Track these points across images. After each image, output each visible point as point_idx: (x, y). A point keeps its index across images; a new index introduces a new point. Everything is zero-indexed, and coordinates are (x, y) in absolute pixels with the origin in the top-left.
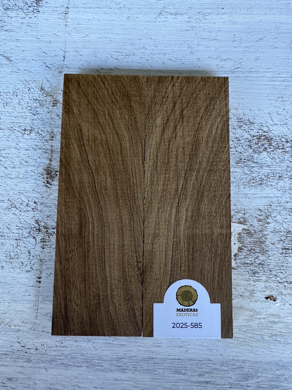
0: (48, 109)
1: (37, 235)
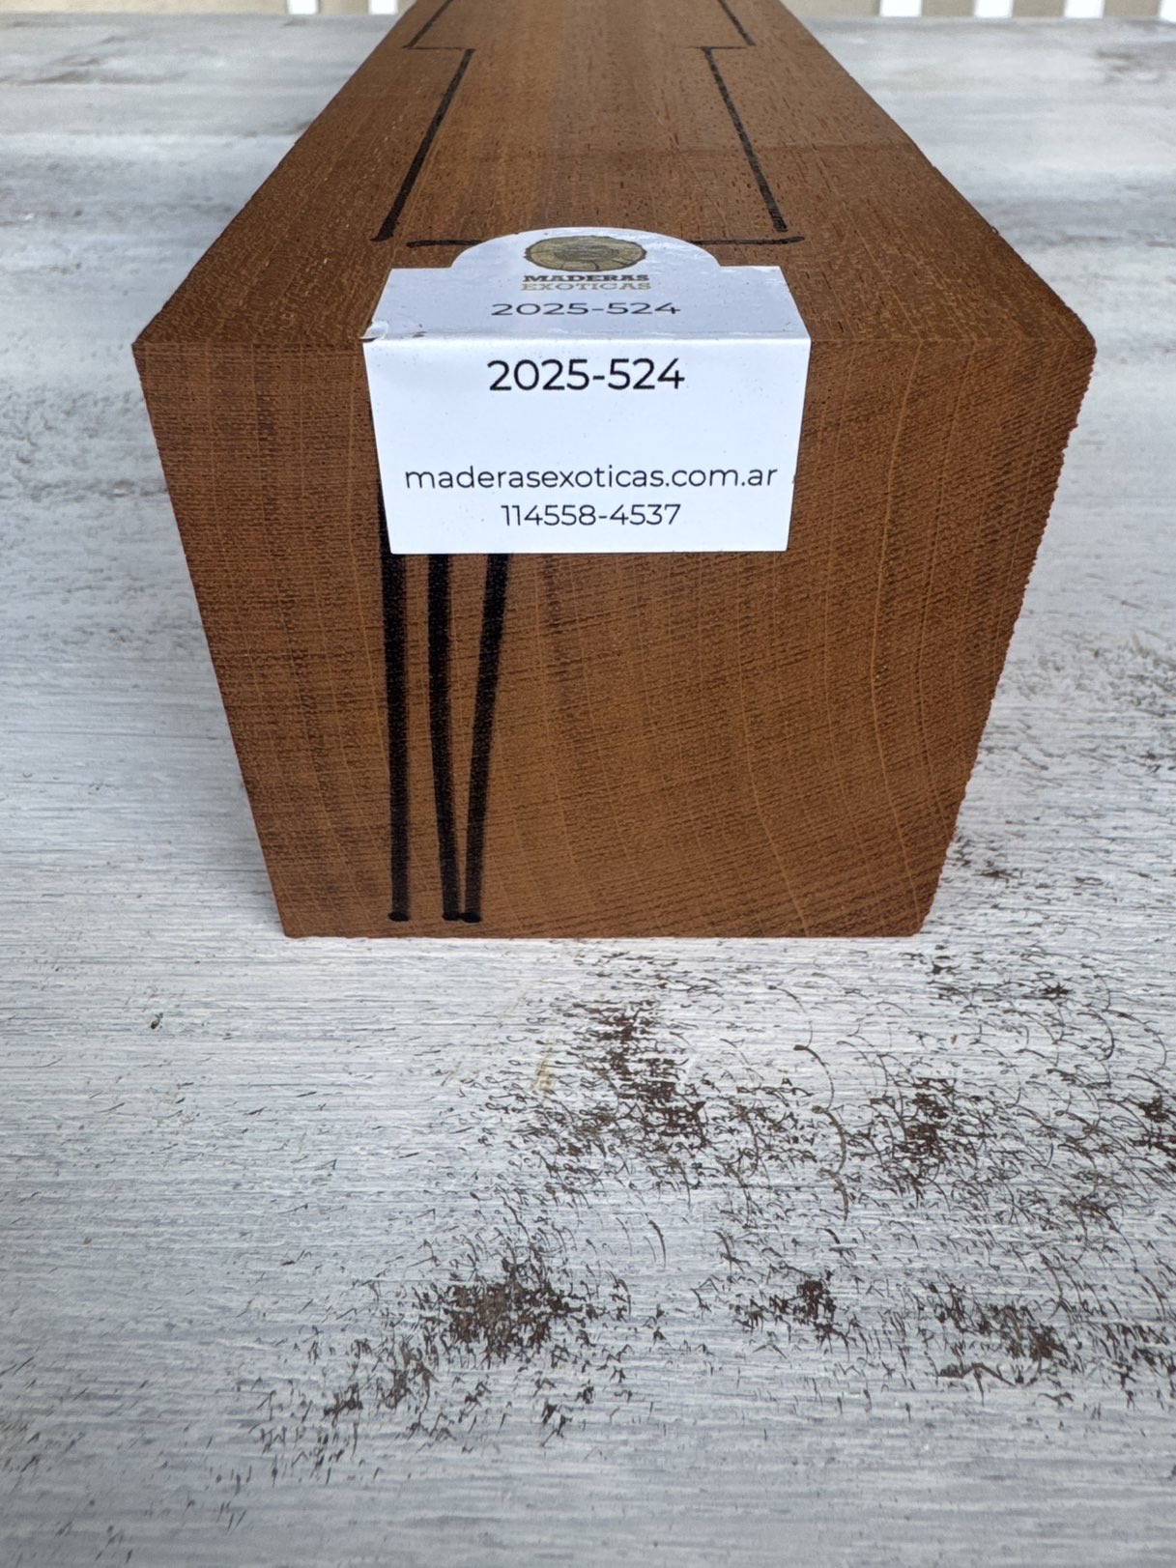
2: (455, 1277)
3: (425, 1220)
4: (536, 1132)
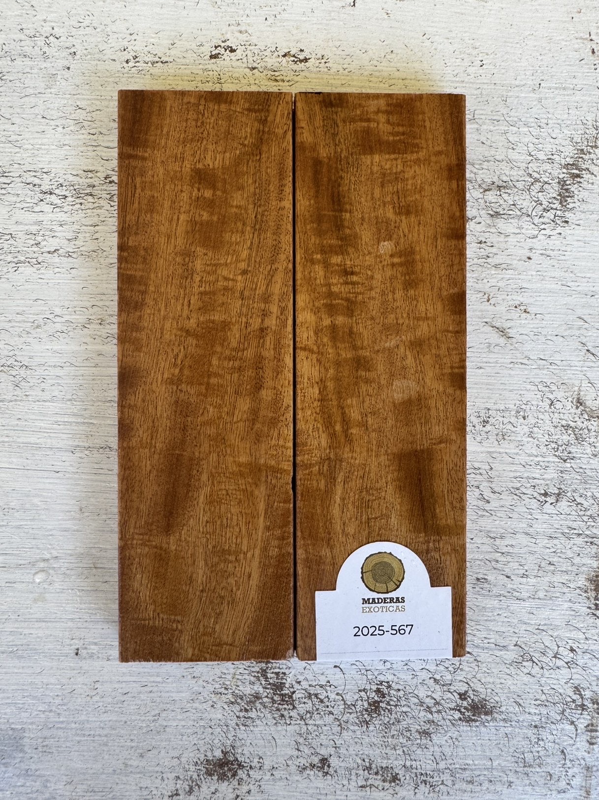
2: (206, 756)
3: (194, 736)
4: (232, 703)
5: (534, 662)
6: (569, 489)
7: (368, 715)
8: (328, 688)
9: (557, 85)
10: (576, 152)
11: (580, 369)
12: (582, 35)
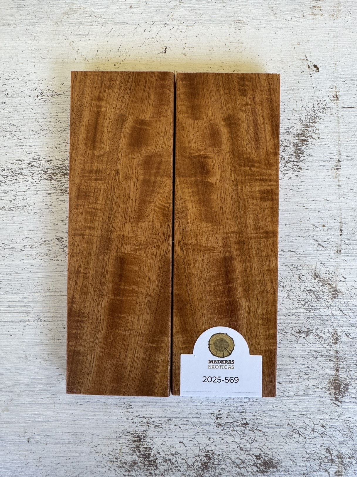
0: (327, 303)
1: (329, 466)
4: (120, 467)
5: (300, 434)
6: (314, 329)
7: (202, 471)
8: (177, 456)
9: (289, 88)
10: (303, 126)
11: (315, 255)
12: (301, 57)
